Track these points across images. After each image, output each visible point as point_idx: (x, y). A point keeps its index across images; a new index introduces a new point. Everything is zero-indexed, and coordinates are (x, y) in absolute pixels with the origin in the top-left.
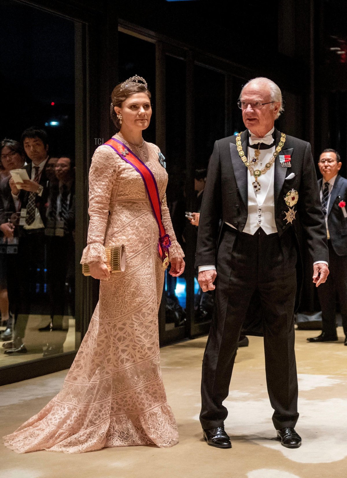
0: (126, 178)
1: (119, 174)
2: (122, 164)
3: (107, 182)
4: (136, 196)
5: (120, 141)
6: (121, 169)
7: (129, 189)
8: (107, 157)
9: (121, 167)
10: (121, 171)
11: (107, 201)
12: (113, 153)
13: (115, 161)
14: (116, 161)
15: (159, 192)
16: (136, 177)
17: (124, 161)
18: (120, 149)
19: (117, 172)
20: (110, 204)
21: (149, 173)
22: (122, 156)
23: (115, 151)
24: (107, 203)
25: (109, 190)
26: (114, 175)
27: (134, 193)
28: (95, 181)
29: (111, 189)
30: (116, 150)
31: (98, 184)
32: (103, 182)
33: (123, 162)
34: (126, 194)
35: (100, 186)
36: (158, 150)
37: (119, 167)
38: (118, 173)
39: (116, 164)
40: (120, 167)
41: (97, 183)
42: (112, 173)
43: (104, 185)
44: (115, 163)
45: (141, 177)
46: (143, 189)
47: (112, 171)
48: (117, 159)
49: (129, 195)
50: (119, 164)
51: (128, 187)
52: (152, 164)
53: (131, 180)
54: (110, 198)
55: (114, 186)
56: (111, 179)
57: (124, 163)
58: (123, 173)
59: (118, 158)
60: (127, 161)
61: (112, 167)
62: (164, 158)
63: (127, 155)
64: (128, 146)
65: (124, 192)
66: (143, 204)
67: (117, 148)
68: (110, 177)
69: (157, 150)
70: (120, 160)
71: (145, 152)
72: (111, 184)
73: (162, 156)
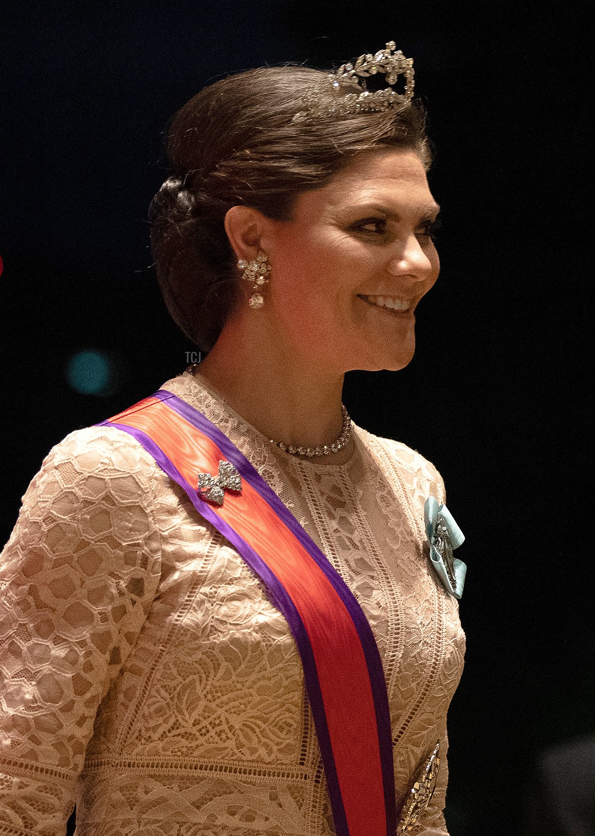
0: (195, 637)
1: (158, 606)
2: (190, 547)
3: (82, 644)
4: (240, 746)
5: (202, 416)
6: (176, 576)
7: (202, 703)
8: (108, 498)
9: (178, 564)
10: (176, 589)
11: (64, 762)
12: (143, 480)
13: (148, 527)
14: (157, 527)
15: (394, 735)
16: (257, 636)
17: (203, 529)
18: (194, 456)
19: (149, 596)
20: (82, 777)
21: (344, 615)
22: (197, 502)
23: (159, 464)
24: (64, 770)
25: (88, 695)
26: (129, 607)
27: (231, 728)
28: (11, 632)
29: (97, 690)
30: (165, 464)
31: (31, 650)
32: (57, 641)
33: (199, 537)
34: (182, 731)
35: (34, 667)
36: (433, 489)
37: (167, 570)
38: (156, 599)
39: (154, 545)
40: (173, 569)
41: (24, 646)
42: (121, 594)
43: (59, 663)
44: (148, 539)
45: (286, 639)
46: (289, 710)
47: (123, 584)
48: (164, 518)
49: (202, 740)
50: (169, 548)
51: (199, 688)
52: (373, 563)
53: (224, 649)
54: (85, 742)
55: (122, 672)
56: (108, 633)
57: (203, 546)
58: (185, 606)
59: (171, 512)
60: (219, 537)
61: (129, 560)
62: (460, 537)
63: (228, 498)
64: (242, 445)
65: (172, 721)
66: (274, 797)
67: (179, 454)
68: (104, 618)
69: (427, 487)
70: (180, 521)
71: (341, 494)
72: (101, 659)
73: (444, 523)
